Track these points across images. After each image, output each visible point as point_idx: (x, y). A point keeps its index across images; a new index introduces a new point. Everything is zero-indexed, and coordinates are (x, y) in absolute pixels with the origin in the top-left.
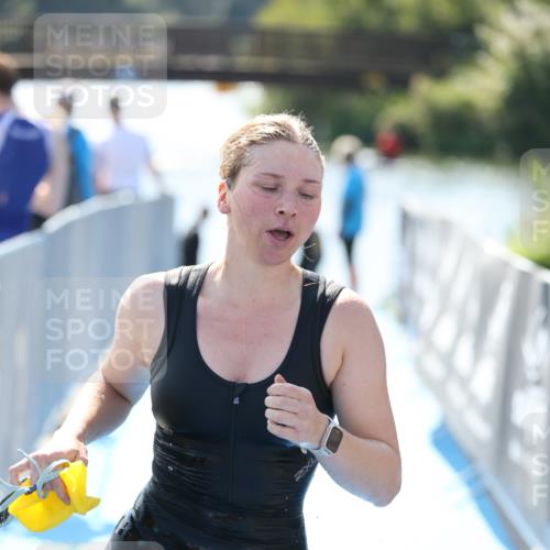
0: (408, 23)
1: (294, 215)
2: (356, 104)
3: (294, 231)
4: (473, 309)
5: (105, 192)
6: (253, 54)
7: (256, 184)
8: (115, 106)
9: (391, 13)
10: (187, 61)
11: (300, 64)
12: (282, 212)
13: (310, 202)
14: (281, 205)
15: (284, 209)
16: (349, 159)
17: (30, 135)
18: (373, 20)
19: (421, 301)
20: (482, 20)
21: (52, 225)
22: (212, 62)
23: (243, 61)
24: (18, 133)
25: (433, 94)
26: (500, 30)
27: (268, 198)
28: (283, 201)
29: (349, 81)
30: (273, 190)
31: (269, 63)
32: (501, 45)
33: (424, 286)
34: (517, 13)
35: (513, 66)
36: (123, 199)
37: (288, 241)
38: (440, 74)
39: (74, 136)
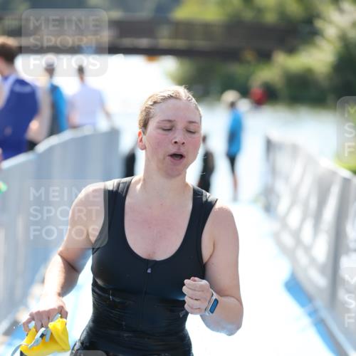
0: (270, 18)
1: (183, 143)
2: (237, 69)
3: (185, 154)
4: (313, 203)
5: (75, 127)
6: (170, 38)
7: (159, 128)
8: (81, 71)
9: (260, 11)
10: (128, 42)
11: (201, 43)
12: (176, 142)
13: (193, 136)
14: (175, 138)
15: (176, 140)
16: (233, 105)
17: (26, 90)
18: (248, 15)
19: (278, 197)
20: (319, 16)
21: (41, 148)
22: (144, 42)
23: (164, 42)
24: (18, 89)
25: (286, 63)
26: (330, 22)
27: (167, 135)
28: (176, 135)
29: (232, 55)
30: (170, 130)
31: (180, 43)
32: (331, 32)
33: (281, 187)
34: (341, 11)
35: (338, 45)
36: (87, 131)
37: (182, 160)
38: (291, 51)
39: (54, 90)
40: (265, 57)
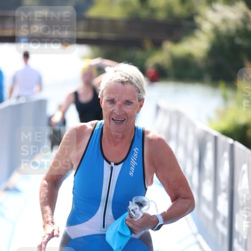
0: (161, 16)
9: (153, 10)
11: (108, 35)
18: (144, 14)
20: (197, 14)
25: (172, 50)
26: (206, 19)
31: (93, 35)
32: (206, 26)
34: (215, 11)
35: (212, 36)
36: (22, 101)
38: (177, 41)
40: (158, 45)
